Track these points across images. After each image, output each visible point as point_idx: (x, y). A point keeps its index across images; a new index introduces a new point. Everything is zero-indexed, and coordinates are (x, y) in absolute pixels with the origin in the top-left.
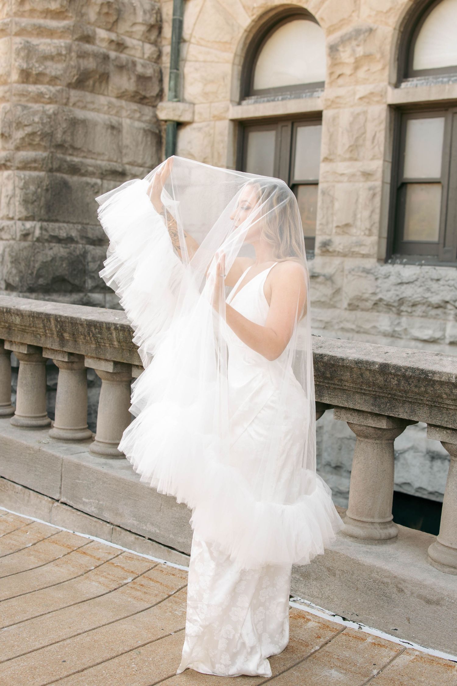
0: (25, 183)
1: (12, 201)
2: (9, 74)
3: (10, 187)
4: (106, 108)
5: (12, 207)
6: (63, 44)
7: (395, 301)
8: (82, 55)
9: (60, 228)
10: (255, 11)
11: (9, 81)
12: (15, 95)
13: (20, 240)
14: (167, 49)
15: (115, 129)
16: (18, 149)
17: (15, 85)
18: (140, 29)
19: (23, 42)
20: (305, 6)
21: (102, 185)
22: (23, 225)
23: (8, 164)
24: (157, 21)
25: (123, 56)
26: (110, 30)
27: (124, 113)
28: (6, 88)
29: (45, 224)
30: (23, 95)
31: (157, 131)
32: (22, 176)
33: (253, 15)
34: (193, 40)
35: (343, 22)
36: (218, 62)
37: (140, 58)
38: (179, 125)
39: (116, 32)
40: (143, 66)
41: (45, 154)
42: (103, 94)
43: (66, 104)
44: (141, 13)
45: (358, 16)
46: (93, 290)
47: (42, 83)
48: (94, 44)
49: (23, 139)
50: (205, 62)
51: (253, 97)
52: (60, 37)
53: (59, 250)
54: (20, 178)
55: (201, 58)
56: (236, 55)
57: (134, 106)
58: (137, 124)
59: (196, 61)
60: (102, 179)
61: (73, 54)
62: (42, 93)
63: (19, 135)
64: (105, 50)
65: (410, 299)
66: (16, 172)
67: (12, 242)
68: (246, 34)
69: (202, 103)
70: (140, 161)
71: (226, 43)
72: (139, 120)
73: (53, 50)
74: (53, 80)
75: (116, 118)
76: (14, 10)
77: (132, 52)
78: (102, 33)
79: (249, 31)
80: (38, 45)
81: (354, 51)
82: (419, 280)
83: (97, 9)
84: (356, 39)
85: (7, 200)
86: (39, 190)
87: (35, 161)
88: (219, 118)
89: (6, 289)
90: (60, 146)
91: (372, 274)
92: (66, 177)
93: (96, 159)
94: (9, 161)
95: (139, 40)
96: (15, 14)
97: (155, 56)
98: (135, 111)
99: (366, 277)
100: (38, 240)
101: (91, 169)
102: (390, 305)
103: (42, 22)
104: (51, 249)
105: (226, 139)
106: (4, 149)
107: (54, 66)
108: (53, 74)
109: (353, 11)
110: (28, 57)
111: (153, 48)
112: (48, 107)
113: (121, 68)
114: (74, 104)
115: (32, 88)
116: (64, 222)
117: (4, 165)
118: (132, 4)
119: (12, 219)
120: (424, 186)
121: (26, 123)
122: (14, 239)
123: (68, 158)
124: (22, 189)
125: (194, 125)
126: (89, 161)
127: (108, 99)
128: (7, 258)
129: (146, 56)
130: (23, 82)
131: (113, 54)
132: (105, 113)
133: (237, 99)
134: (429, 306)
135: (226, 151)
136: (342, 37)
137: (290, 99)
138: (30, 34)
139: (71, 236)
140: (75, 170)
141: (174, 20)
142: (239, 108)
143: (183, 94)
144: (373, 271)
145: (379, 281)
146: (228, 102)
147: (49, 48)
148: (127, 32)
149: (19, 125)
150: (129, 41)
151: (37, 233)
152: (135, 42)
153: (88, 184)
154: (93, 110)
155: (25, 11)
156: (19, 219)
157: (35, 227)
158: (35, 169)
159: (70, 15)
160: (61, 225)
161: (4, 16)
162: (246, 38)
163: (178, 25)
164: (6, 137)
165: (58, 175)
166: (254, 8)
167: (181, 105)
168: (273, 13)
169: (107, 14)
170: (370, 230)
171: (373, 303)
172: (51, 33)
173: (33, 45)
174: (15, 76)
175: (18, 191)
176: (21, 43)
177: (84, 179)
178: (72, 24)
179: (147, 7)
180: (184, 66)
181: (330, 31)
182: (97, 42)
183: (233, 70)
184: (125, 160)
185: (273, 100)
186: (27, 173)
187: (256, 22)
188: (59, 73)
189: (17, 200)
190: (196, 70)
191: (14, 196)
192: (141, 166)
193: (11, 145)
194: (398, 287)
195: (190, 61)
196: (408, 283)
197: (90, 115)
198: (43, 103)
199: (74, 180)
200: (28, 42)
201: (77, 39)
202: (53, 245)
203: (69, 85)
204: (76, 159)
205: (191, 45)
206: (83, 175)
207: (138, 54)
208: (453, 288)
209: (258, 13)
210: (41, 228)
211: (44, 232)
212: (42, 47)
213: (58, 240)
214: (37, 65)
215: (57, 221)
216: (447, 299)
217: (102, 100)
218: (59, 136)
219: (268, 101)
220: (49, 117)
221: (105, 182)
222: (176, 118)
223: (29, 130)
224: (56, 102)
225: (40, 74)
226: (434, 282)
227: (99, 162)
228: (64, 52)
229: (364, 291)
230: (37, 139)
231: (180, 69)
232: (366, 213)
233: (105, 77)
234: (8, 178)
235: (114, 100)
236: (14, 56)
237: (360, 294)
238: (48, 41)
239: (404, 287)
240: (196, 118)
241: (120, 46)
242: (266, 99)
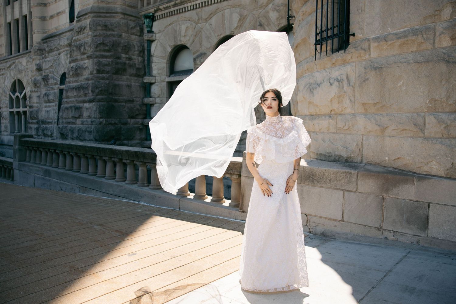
0: (100, 106)
1: (96, 113)
2: (93, 71)
3: (95, 108)
4: (126, 80)
5: (96, 114)
6: (110, 60)
8: (117, 63)
9: (112, 120)
10: (172, 47)
11: (93, 73)
12: (95, 78)
13: (99, 125)
14: (146, 58)
15: (129, 86)
16: (97, 95)
17: (95, 75)
18: (136, 53)
19: (97, 60)
20: (187, 45)
21: (126, 105)
22: (100, 120)
23: (94, 100)
24: (142, 49)
25: (131, 62)
26: (126, 54)
27: (132, 81)
28: (92, 75)
29: (107, 119)
30: (98, 78)
31: (144, 86)
32: (99, 104)
33: (172, 48)
34: (154, 56)
35: (198, 51)
36: (162, 63)
37: (137, 62)
38: (151, 84)
39: (129, 55)
40: (138, 65)
41: (106, 97)
42: (125, 76)
43: (112, 80)
44: (137, 47)
45: (202, 49)
46: (124, 140)
47: (104, 74)
48: (121, 59)
49: (98, 92)
50: (158, 63)
51: (174, 74)
52: (109, 58)
53: (112, 127)
54: (98, 105)
55: (157, 61)
56: (167, 61)
57: (136, 78)
58: (137, 84)
59: (155, 63)
60: (126, 103)
61: (114, 64)
62: (104, 77)
63: (97, 91)
64: (124, 61)
66: (97, 103)
67: (96, 126)
68: (170, 54)
69: (158, 76)
70: (139, 96)
71: (164, 57)
72: (138, 83)
73: (107, 62)
74: (107, 72)
75: (130, 83)
76: (94, 50)
77: (134, 61)
78: (123, 55)
79: (171, 53)
80: (102, 61)
81: (200, 60)
83: (121, 48)
84: (201, 57)
85: (94, 112)
86: (104, 109)
87: (103, 99)
88: (163, 81)
89: (95, 141)
90: (111, 94)
92: (113, 103)
93: (123, 97)
94: (94, 99)
95: (136, 56)
96: (95, 51)
97: (143, 61)
98: (136, 80)
100: (105, 124)
101: (121, 100)
103: (103, 53)
104: (109, 127)
105: (165, 88)
106: (92, 95)
107: (108, 68)
108: (107, 70)
109: (200, 47)
110: (99, 66)
111: (142, 59)
112: (106, 81)
113: (131, 66)
114: (115, 80)
115: (101, 75)
116: (113, 118)
117: (93, 101)
118: (133, 45)
119: (96, 118)
121: (99, 87)
122: (97, 125)
123: (114, 97)
124: (98, 108)
125: (156, 84)
126: (121, 98)
127: (127, 77)
128: (95, 131)
129: (139, 61)
130: (98, 74)
131: (127, 62)
132: (126, 82)
133: (169, 74)
135: (166, 92)
136: (197, 56)
137: (185, 75)
138: (99, 57)
139: (116, 123)
140: (116, 101)
141: (148, 49)
142: (169, 78)
143: (152, 73)
146: (166, 76)
147: (106, 62)
148: (132, 54)
149: (97, 88)
150: (133, 57)
151: (104, 122)
152: (135, 57)
153: (121, 105)
154: (121, 81)
155: (97, 50)
156: (98, 118)
157: (103, 120)
158: (103, 102)
159: (112, 50)
160: (112, 119)
161: (91, 52)
162: (171, 55)
163: (149, 51)
164: (93, 92)
165: (111, 103)
166: (172, 46)
167: (151, 78)
168: (178, 47)
169: (125, 49)
172: (106, 57)
173: (101, 61)
174: (95, 72)
175: (97, 109)
176: (97, 61)
177: (120, 104)
178: (113, 54)
179: (139, 45)
180: (152, 64)
181: (194, 54)
182: (122, 59)
183: (167, 66)
184: (133, 96)
185: (180, 75)
186: (100, 103)
187: (172, 50)
188: (109, 70)
189: (97, 112)
190: (155, 65)
191: (96, 111)
192: (139, 98)
193: (94, 94)
195: (154, 62)
197: (121, 83)
198: (105, 80)
199: (116, 104)
200: (99, 60)
201: (115, 59)
202: (109, 126)
203: (113, 74)
204: (116, 97)
205: (154, 57)
206: (119, 102)
207: (137, 61)
209: (173, 47)
210: (105, 121)
211: (107, 122)
212: (103, 62)
213: (111, 124)
214: (102, 68)
215: (111, 118)
217: (125, 77)
218: (110, 90)
219: (178, 76)
220: (107, 84)
221: (127, 104)
222: (149, 82)
223: (100, 89)
224: (109, 80)
225: (103, 71)
227: (124, 98)
228: (111, 63)
230: (103, 92)
231: (151, 65)
233: (125, 70)
234: (94, 105)
235: (129, 77)
236: (94, 65)
238: (106, 60)
240: (156, 82)
241: (130, 59)
242: (177, 75)
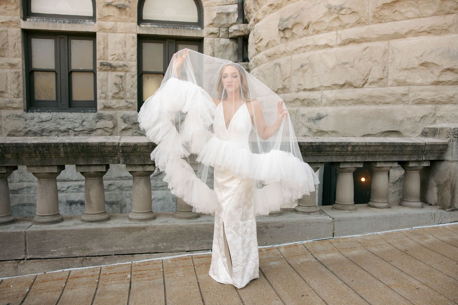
7: (39, 131)
65: (48, 129)
82: (52, 119)
91: (22, 117)
99: (18, 120)
102: (36, 133)
120: (44, 73)
134: (59, 132)
144: (23, 116)
145: (28, 121)
170: (18, 95)
171: (24, 133)
194: (40, 124)
196: (45, 121)
208: (72, 122)
216: (70, 127)
226: (62, 120)
229: (18, 127)
232: (14, 86)
237: (16, 129)
239: (44, 123)
